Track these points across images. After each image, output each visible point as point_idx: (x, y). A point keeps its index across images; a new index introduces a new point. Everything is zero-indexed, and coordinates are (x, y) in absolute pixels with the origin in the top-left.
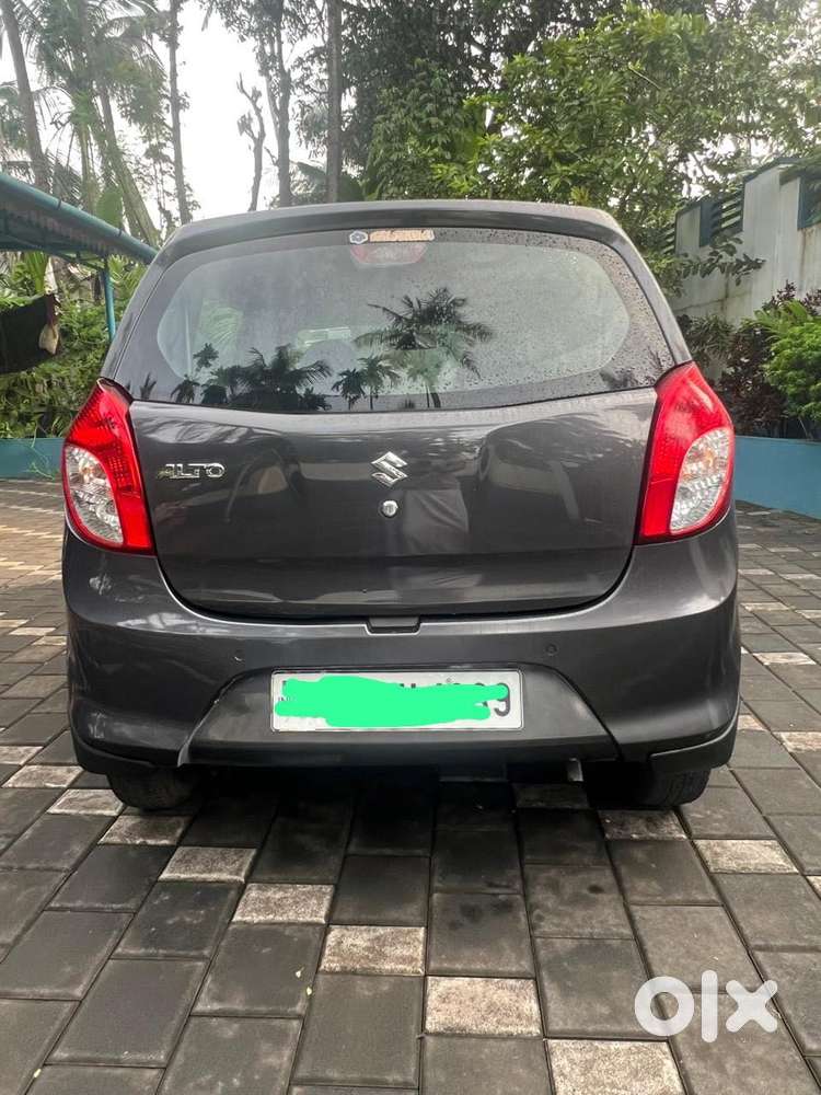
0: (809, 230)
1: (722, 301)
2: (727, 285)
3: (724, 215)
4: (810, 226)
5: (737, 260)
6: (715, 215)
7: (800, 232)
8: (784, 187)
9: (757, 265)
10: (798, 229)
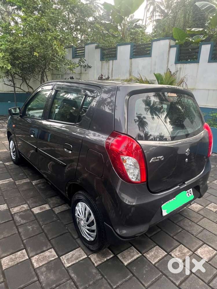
0: (103, 62)
1: (80, 74)
2: (81, 70)
3: (78, 52)
4: (104, 61)
5: (85, 65)
6: (75, 51)
7: (101, 62)
8: (96, 50)
9: (90, 67)
10: (100, 61)
